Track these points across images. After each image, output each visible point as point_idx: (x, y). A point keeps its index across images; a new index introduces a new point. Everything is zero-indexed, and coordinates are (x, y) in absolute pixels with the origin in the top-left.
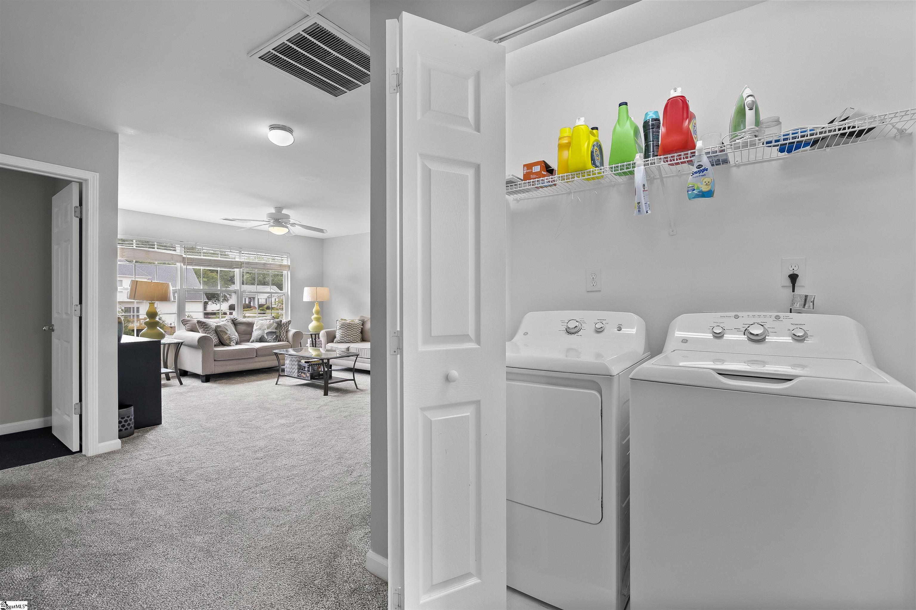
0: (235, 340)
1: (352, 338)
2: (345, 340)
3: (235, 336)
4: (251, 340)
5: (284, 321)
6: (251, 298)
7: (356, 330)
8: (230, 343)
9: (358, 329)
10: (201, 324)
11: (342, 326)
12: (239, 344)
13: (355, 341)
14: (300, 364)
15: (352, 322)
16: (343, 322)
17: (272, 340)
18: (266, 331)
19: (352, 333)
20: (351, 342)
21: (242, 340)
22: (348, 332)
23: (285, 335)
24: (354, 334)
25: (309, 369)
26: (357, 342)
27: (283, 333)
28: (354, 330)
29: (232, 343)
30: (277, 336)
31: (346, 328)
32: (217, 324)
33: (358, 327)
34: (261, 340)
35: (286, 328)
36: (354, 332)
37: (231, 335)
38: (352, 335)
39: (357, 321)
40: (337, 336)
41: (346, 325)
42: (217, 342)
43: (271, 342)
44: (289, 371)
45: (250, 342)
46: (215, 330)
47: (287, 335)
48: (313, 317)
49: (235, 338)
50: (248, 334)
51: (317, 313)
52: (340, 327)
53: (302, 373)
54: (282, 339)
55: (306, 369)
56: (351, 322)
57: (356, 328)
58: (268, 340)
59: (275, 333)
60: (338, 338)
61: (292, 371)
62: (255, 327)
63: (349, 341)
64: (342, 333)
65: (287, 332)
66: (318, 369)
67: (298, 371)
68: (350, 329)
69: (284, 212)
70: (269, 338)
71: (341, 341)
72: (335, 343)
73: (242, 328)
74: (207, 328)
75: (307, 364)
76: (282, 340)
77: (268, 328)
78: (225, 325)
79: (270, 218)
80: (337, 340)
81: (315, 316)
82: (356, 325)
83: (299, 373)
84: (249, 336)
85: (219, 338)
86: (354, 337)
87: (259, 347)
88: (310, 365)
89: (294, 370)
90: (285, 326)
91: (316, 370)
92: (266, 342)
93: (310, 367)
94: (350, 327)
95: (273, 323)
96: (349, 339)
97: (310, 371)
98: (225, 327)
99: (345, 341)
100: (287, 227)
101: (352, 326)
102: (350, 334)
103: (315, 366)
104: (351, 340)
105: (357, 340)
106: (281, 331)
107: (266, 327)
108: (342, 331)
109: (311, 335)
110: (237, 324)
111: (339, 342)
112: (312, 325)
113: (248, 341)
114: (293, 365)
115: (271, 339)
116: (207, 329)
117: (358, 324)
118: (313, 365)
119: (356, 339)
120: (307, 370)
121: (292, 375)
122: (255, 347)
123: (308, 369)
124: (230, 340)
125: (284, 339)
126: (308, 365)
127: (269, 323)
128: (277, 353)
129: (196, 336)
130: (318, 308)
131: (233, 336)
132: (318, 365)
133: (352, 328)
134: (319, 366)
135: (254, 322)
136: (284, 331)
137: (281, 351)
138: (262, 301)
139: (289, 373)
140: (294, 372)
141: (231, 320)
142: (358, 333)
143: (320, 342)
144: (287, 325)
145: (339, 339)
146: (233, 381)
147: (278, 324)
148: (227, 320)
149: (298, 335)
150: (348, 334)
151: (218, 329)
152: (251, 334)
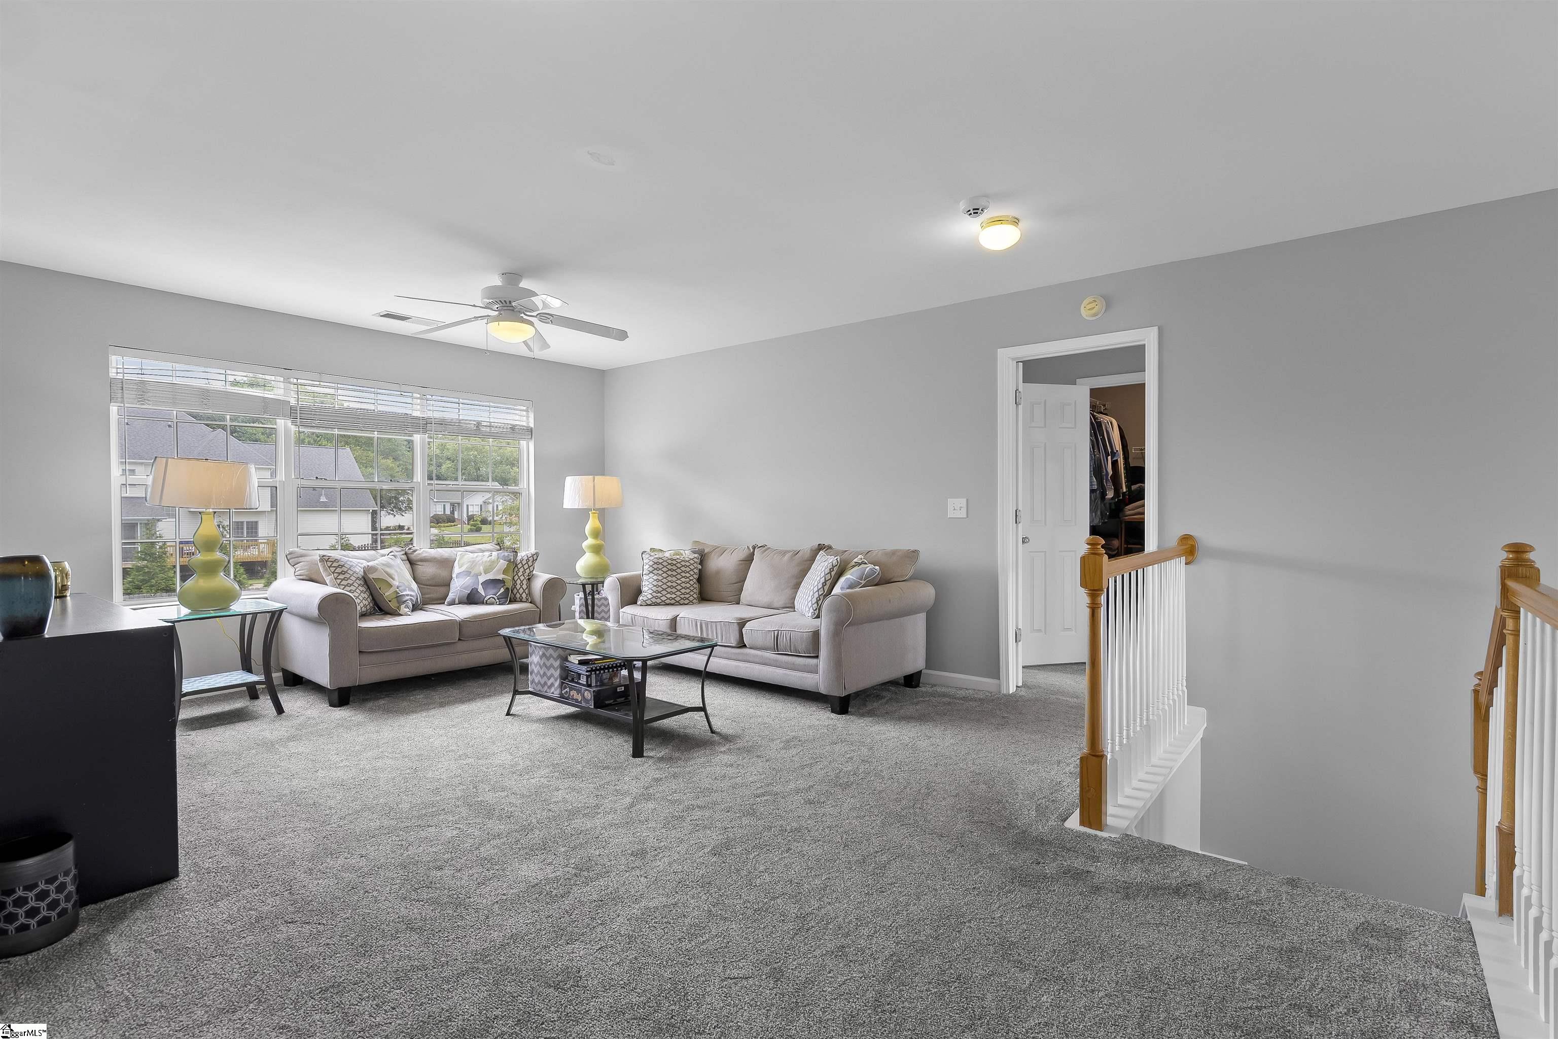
0: (411, 599)
1: (678, 593)
2: (664, 598)
3: (411, 590)
4: (448, 600)
5: (522, 554)
6: (455, 505)
7: (688, 575)
8: (399, 608)
9: (692, 573)
10: (329, 564)
11: (655, 566)
12: (421, 609)
13: (686, 602)
14: (568, 667)
15: (678, 557)
16: (657, 556)
17: (496, 598)
18: (482, 579)
19: (679, 582)
20: (677, 603)
21: (428, 598)
22: (669, 578)
23: (525, 587)
24: (683, 585)
25: (591, 680)
26: (690, 603)
27: (522, 582)
28: (683, 574)
29: (403, 609)
30: (508, 589)
31: (665, 569)
32: (369, 564)
33: (692, 567)
34: (472, 599)
35: (528, 571)
36: (683, 580)
37: (400, 588)
38: (679, 588)
39: (688, 554)
40: (644, 589)
41: (665, 564)
42: (368, 607)
43: (492, 604)
44: (539, 682)
45: (446, 603)
46: (363, 577)
47: (529, 587)
48: (585, 544)
49: (411, 595)
50: (444, 586)
51: (596, 534)
52: (651, 569)
53: (571, 689)
54: (518, 596)
55: (583, 680)
56: (675, 557)
57: (688, 569)
58: (486, 599)
59: (502, 582)
60: (646, 594)
61: (545, 683)
62: (457, 570)
63: (673, 601)
64: (655, 583)
65: (529, 579)
66: (611, 679)
67: (563, 683)
68: (674, 573)
69: (524, 284)
70: (489, 595)
71: (654, 600)
72: (641, 605)
73: (427, 571)
74: (344, 574)
75: (584, 668)
76: (518, 599)
77: (486, 572)
78: (388, 565)
79: (491, 301)
80: (645, 599)
81: (590, 541)
82: (688, 564)
83: (565, 688)
84: (442, 590)
85: (372, 596)
86: (683, 591)
87: (466, 617)
88: (591, 671)
89: (552, 680)
90: (526, 566)
91: (606, 681)
92: (482, 603)
93: (593, 676)
94: (674, 568)
95: (498, 558)
96: (673, 596)
97: (593, 684)
98: (388, 570)
99: (663, 601)
100: (531, 324)
101: (679, 565)
102: (675, 584)
103: (604, 672)
104: (678, 599)
105: (691, 598)
106: (516, 577)
107: (481, 568)
108: (655, 577)
109: (584, 585)
110: (416, 561)
111: (649, 602)
112: (584, 564)
113: (441, 600)
114: (548, 668)
115: (494, 596)
116: (342, 577)
117: (692, 562)
118: (601, 669)
119: (687, 596)
120: (585, 683)
121: (546, 692)
122: (457, 618)
123: (587, 681)
124: (397, 601)
125: (524, 595)
126: (587, 671)
127: (488, 560)
128: (509, 638)
129: (318, 592)
130: (598, 524)
131: (405, 590)
132: (611, 670)
133: (679, 571)
134: (613, 671)
135: (454, 557)
136: (522, 578)
137: (518, 632)
138: (474, 510)
139: (539, 687)
140: (552, 685)
141: (404, 552)
142: (692, 582)
143: (603, 601)
144: (530, 563)
145: (649, 596)
146: (405, 704)
147: (509, 561)
148: (392, 554)
149: (554, 587)
150: (669, 584)
151: (371, 576)
152: (447, 585)
